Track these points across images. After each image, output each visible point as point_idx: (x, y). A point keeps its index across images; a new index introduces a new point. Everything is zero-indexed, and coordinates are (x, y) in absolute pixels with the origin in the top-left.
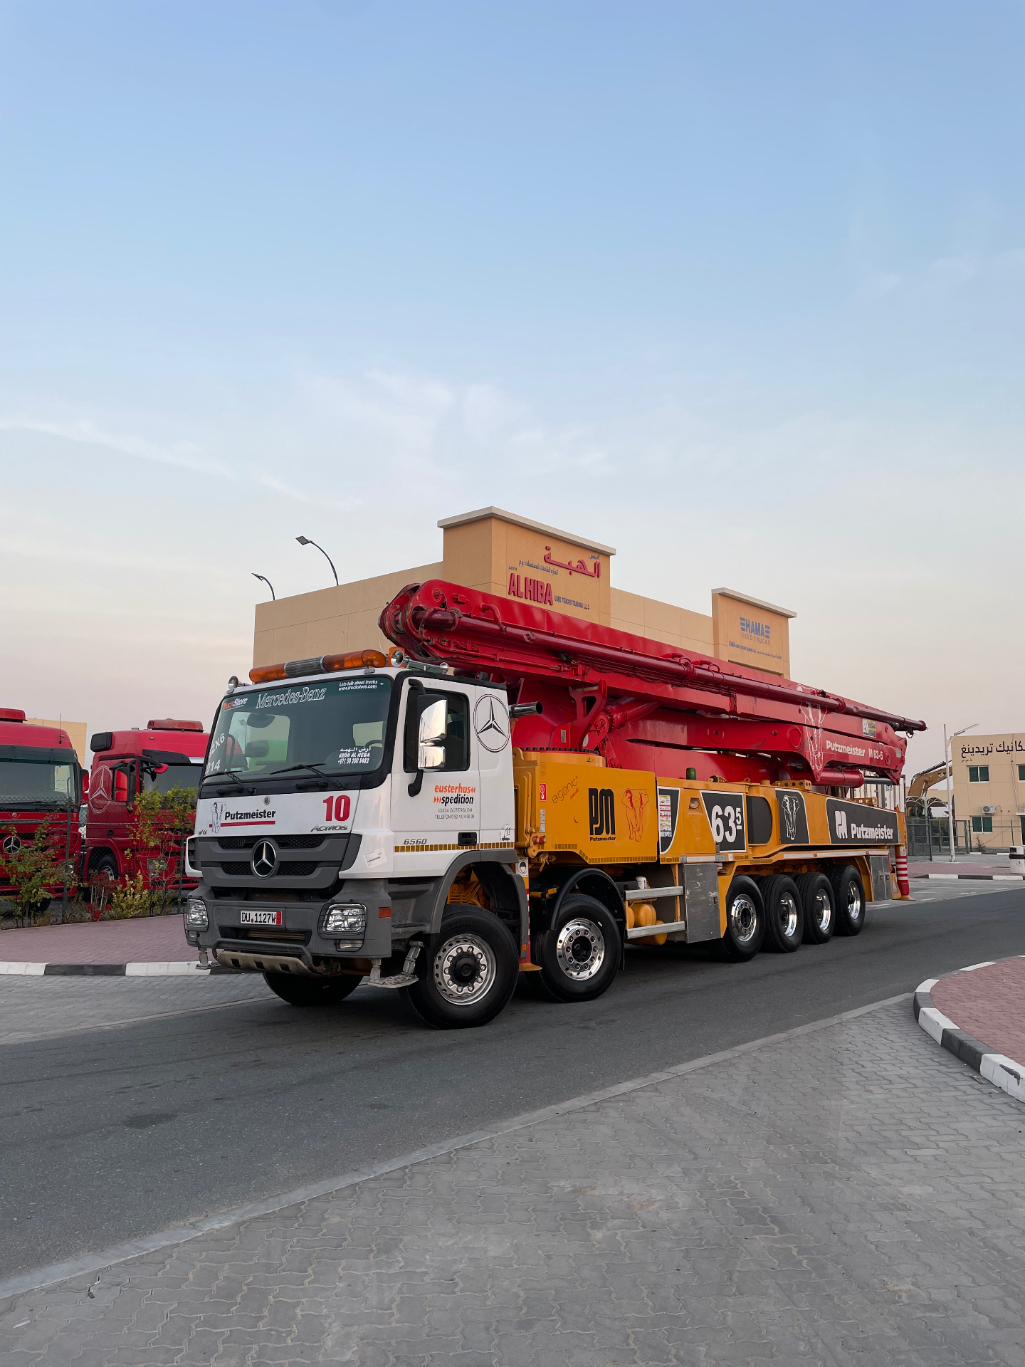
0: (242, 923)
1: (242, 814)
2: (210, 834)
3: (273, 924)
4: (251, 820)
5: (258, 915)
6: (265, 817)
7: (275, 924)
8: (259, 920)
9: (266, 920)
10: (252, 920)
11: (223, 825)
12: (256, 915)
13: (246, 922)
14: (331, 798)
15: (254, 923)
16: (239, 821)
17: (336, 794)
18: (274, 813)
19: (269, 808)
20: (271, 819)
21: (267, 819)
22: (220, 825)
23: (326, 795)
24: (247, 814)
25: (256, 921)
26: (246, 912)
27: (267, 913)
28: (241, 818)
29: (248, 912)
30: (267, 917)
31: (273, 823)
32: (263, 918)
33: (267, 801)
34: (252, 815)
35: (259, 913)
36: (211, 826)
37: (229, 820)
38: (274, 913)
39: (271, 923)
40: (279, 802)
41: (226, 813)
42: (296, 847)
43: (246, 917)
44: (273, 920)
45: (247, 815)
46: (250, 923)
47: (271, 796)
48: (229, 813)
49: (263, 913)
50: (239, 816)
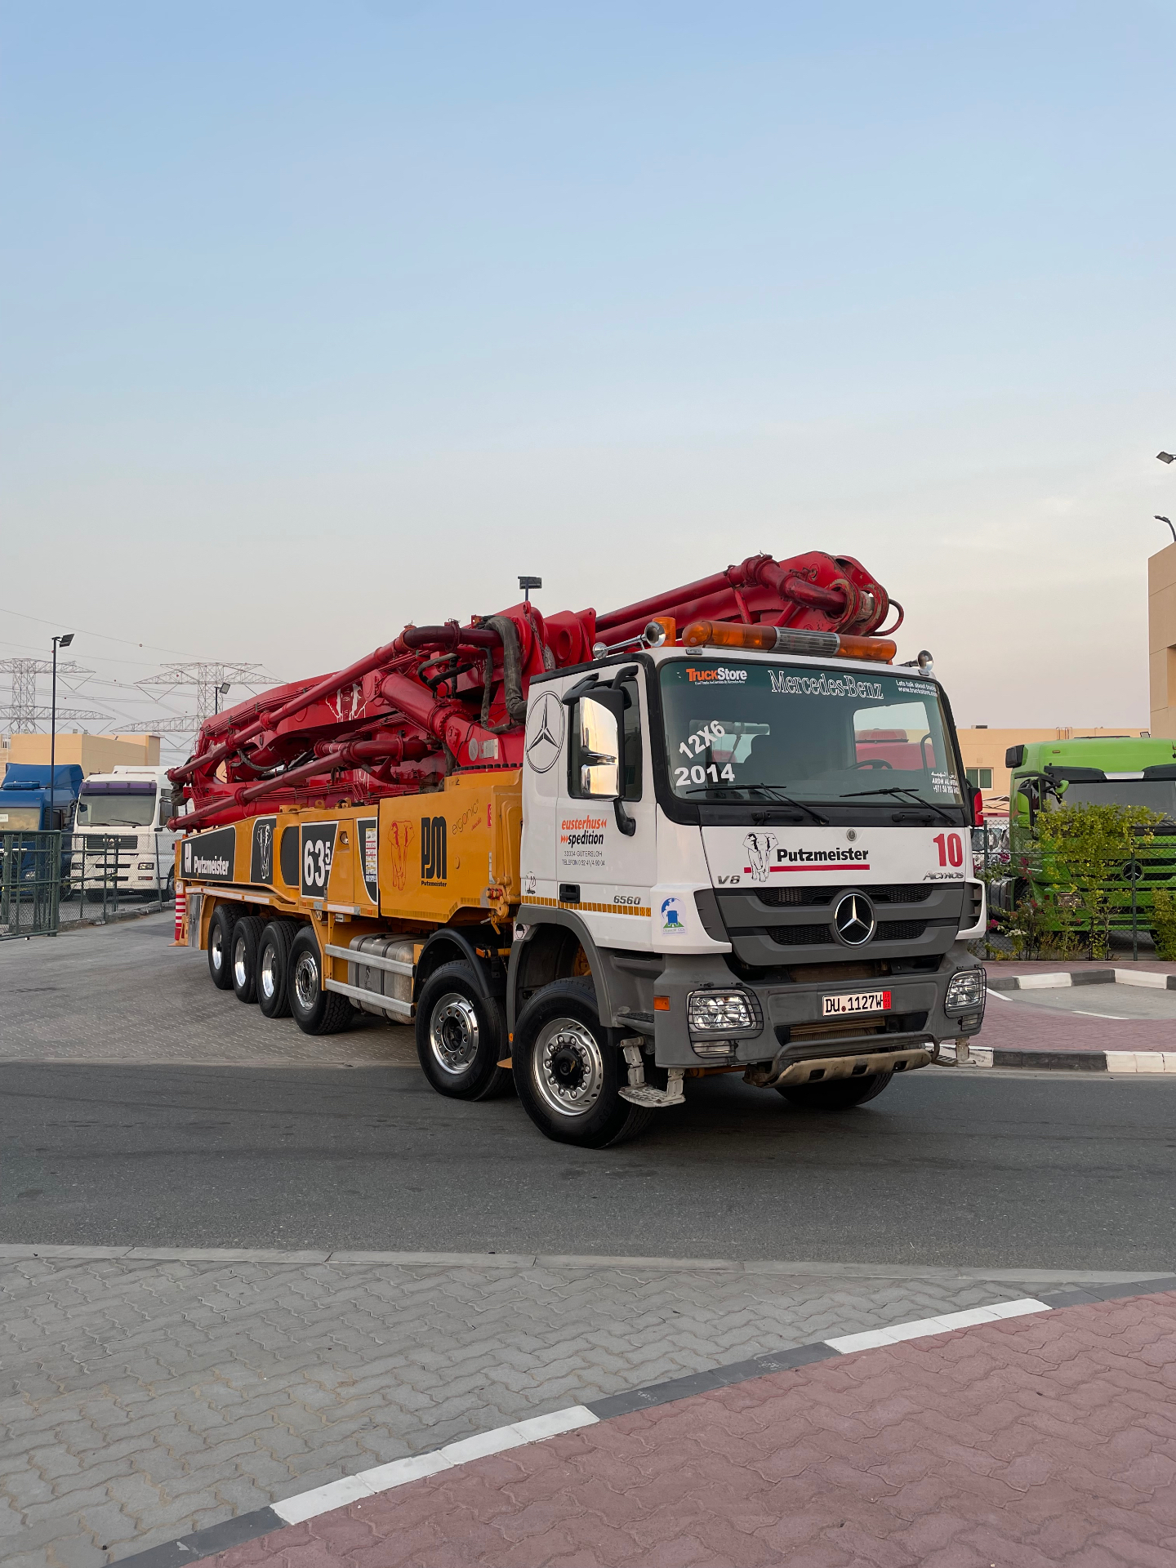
0: (825, 1014)
1: (810, 854)
2: (747, 882)
3: (879, 1008)
4: (829, 862)
5: (854, 1000)
6: (852, 858)
7: (882, 1008)
8: (855, 1005)
9: (868, 1005)
10: (844, 1009)
11: (773, 869)
12: (851, 999)
13: (833, 1013)
14: (942, 836)
15: (847, 1011)
16: (806, 863)
17: (947, 832)
18: (865, 853)
19: (856, 846)
20: (862, 862)
21: (855, 862)
22: (767, 870)
23: (936, 831)
24: (819, 853)
25: (852, 1009)
26: (832, 998)
27: (868, 995)
28: (808, 859)
29: (836, 998)
30: (869, 1001)
31: (866, 867)
32: (862, 1002)
33: (852, 836)
34: (830, 856)
35: (854, 997)
36: (747, 870)
37: (786, 862)
38: (879, 994)
39: (875, 1008)
40: (868, 837)
41: (779, 851)
42: (897, 901)
43: (833, 1005)
44: (878, 1004)
45: (820, 855)
46: (841, 1012)
47: (856, 829)
48: (785, 851)
49: (861, 996)
50: (805, 856)
